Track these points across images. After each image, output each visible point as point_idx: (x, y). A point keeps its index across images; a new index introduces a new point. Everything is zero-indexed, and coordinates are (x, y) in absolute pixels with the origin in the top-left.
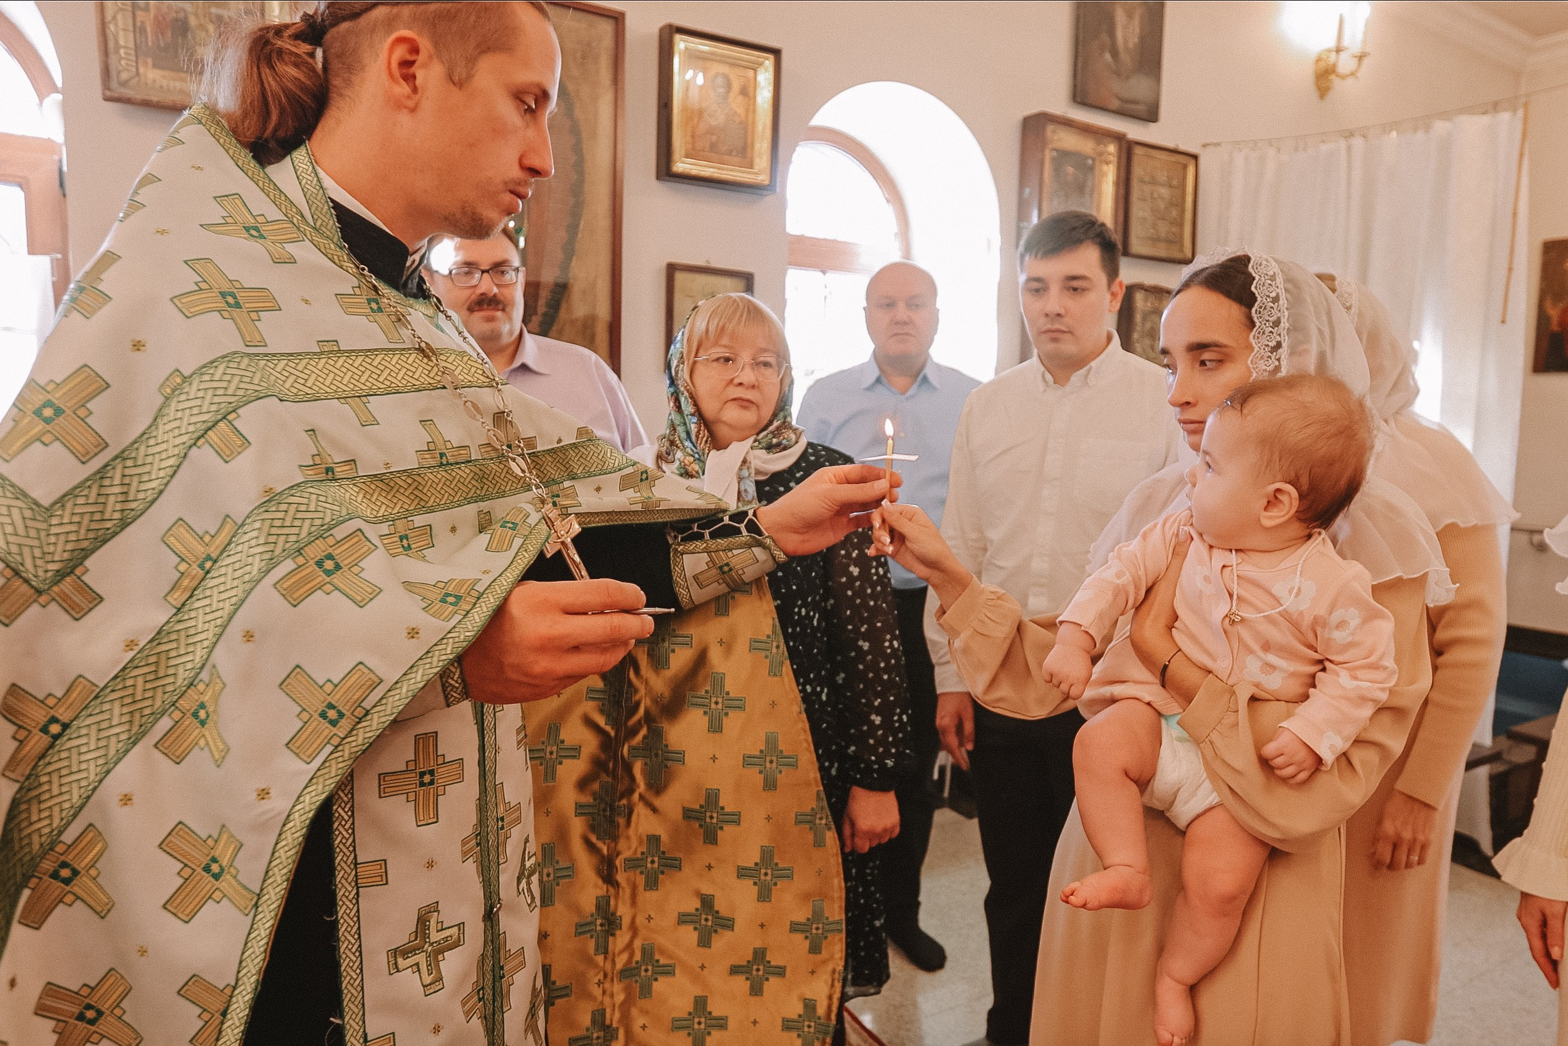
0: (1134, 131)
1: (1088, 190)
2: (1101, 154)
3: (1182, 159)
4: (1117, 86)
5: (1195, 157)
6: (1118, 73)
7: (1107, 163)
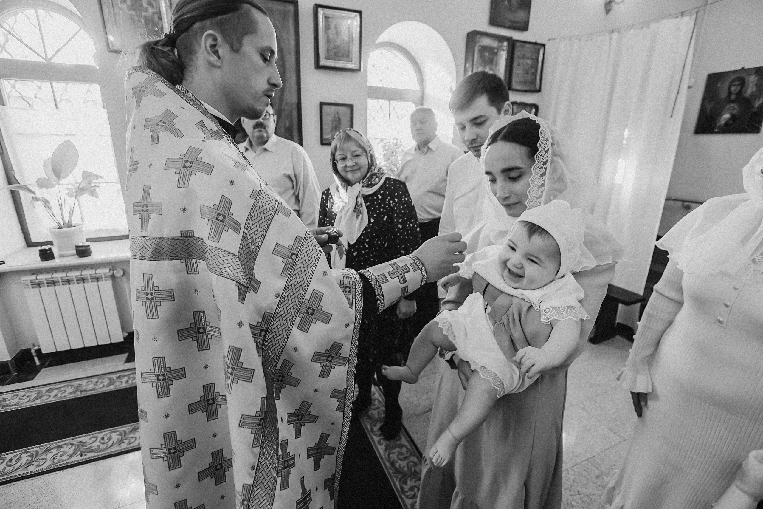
0: (516, 35)
1: (494, 63)
2: (501, 47)
3: (538, 47)
4: (510, 16)
5: (544, 45)
6: (510, 10)
7: (503, 50)
